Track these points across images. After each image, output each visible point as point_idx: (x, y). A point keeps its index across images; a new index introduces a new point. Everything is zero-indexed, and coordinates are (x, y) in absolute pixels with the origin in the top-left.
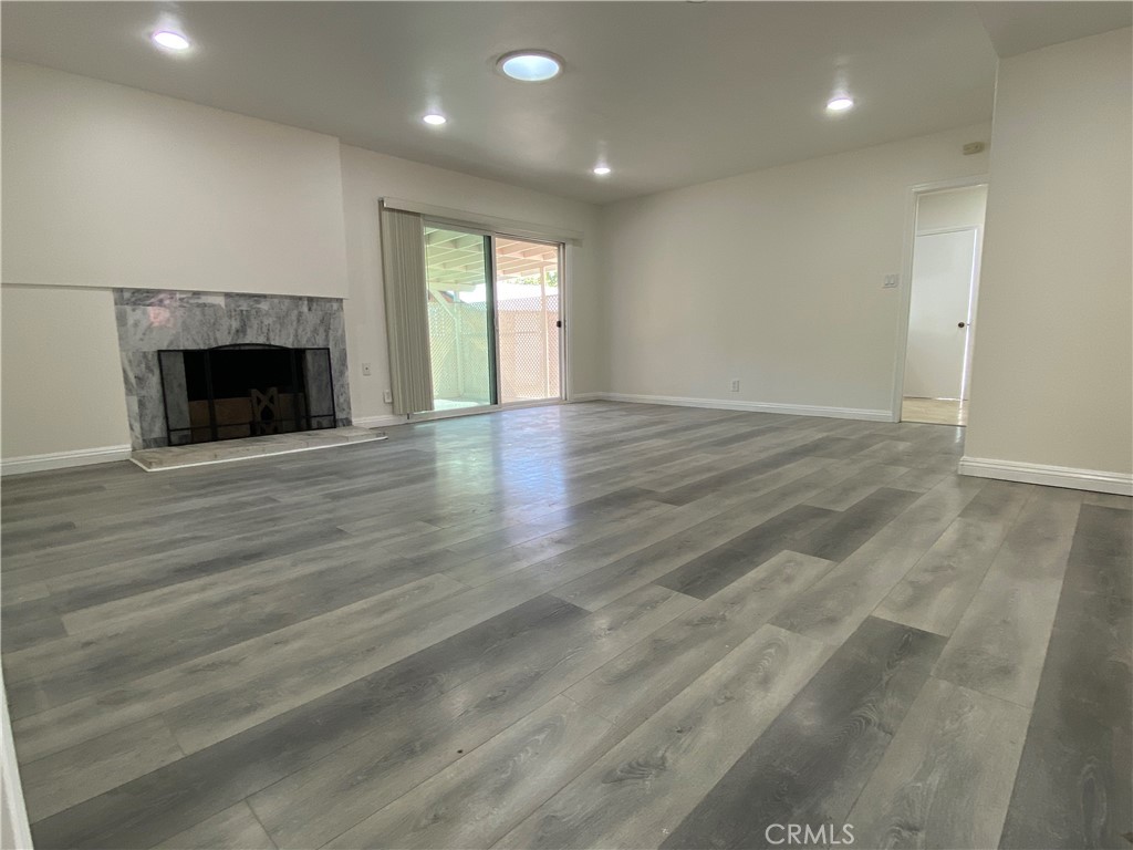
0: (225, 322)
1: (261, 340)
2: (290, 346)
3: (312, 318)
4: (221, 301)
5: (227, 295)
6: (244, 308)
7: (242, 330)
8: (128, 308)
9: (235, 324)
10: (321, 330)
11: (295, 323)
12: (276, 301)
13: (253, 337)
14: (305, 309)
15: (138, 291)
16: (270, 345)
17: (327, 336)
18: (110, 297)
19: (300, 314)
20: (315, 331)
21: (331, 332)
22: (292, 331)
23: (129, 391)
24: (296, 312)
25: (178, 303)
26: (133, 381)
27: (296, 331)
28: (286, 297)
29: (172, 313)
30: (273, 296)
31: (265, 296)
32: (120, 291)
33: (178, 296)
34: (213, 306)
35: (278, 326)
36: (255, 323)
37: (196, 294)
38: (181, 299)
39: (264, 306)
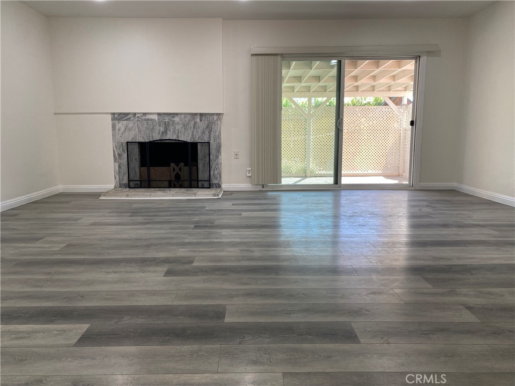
0: (157, 128)
1: (174, 137)
2: (189, 141)
3: (202, 125)
4: (155, 117)
5: (159, 114)
6: (166, 121)
7: (165, 132)
8: (117, 122)
9: (162, 129)
10: (207, 132)
11: (192, 128)
12: (183, 116)
13: (171, 136)
14: (198, 120)
15: (121, 113)
16: (179, 140)
17: (210, 135)
18: (110, 116)
19: (195, 123)
20: (203, 132)
21: (212, 133)
22: (190, 132)
23: (115, 160)
24: (193, 122)
25: (137, 119)
26: (117, 155)
27: (193, 132)
28: (188, 114)
29: (134, 124)
30: (181, 114)
31: (177, 114)
32: (113, 114)
33: (137, 115)
34: (151, 120)
35: (183, 130)
36: (172, 128)
37: (145, 114)
38: (138, 117)
39: (177, 119)
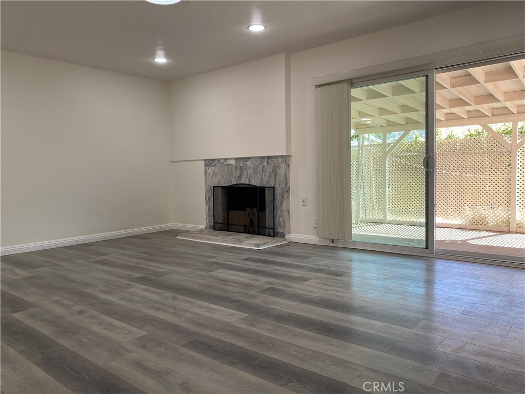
0: (235, 173)
1: (247, 182)
2: (258, 186)
3: (269, 169)
4: (233, 162)
5: (236, 159)
6: (241, 165)
7: (240, 177)
8: (207, 167)
9: (238, 174)
10: (273, 176)
11: (261, 172)
12: (253, 160)
13: (244, 181)
14: (266, 164)
15: (210, 159)
16: (250, 185)
17: (275, 179)
18: (203, 163)
19: (263, 167)
20: (270, 176)
21: (277, 176)
22: (259, 177)
23: (206, 204)
24: (261, 166)
25: (220, 164)
26: (207, 198)
27: (261, 176)
28: (258, 157)
29: (219, 169)
30: (252, 158)
31: (249, 158)
32: (205, 160)
33: (221, 161)
34: (231, 165)
35: (254, 174)
36: (245, 172)
37: (226, 159)
38: (221, 163)
39: (249, 163)
